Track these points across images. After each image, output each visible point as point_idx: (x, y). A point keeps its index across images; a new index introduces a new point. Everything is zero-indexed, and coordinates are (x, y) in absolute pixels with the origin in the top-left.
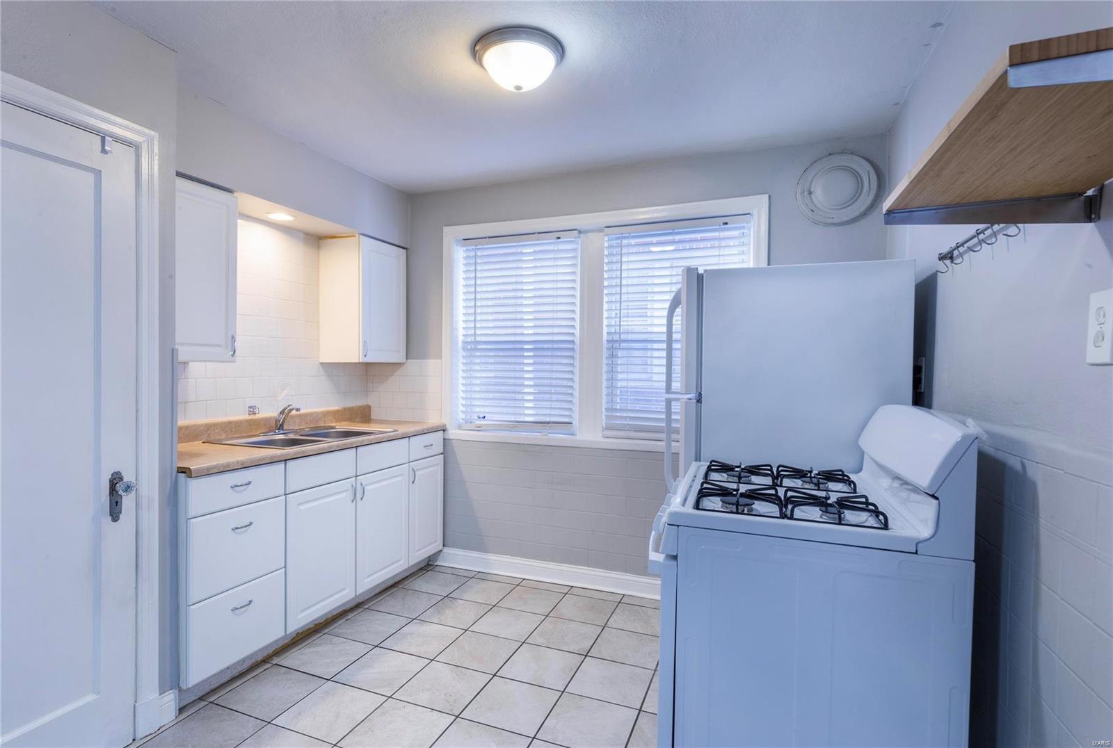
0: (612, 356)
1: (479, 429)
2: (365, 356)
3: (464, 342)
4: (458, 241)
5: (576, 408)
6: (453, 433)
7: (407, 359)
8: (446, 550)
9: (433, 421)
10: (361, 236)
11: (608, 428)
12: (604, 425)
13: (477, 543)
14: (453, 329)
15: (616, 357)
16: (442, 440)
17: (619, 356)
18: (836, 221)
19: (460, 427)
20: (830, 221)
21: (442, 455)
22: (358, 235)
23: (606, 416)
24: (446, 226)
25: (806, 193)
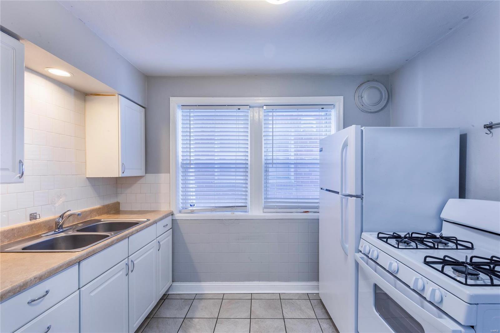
0: (266, 171)
1: (192, 212)
2: (123, 173)
3: (182, 164)
4: (179, 106)
5: (249, 198)
6: (178, 216)
7: (146, 173)
8: (175, 284)
9: (165, 208)
10: (119, 96)
11: (265, 208)
12: (263, 206)
13: (195, 277)
14: (176, 156)
15: (268, 171)
16: (171, 220)
17: (270, 171)
18: (373, 111)
19: (180, 212)
20: (369, 111)
21: (171, 229)
22: (117, 95)
23: (264, 201)
24: (171, 97)
25: (360, 97)
